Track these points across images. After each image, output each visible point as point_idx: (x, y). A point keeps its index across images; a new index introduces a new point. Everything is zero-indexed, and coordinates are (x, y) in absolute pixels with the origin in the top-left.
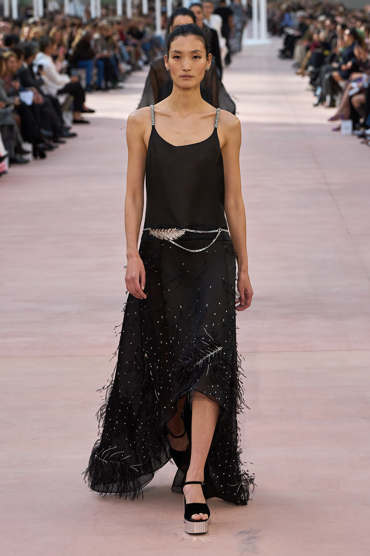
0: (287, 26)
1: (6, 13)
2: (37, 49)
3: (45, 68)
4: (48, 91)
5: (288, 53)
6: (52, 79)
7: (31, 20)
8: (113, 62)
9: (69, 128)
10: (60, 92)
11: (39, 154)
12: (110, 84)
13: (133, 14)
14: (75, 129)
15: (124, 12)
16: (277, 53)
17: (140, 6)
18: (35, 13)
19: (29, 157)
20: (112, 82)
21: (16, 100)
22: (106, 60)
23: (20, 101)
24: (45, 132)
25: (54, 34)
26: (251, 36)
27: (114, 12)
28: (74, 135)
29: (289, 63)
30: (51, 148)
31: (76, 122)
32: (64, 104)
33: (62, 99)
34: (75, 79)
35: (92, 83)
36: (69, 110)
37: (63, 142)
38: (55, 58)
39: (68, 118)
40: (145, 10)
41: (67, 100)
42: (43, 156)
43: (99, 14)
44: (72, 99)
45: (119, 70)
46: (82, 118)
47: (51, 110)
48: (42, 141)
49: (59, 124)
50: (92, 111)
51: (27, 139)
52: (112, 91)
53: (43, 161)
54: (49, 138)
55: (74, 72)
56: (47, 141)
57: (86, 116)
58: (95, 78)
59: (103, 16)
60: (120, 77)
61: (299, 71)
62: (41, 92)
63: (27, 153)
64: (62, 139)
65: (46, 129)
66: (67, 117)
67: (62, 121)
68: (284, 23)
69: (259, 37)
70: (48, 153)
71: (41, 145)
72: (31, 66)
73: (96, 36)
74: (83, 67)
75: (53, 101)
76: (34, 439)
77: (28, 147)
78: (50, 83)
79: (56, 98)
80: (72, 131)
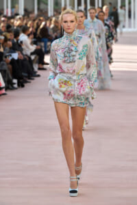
1: (5, 13)
2: (20, 31)
6: (27, 47)
7: (18, 17)
10: (32, 54)
11: (21, 85)
14: (39, 72)
18: (20, 13)
19: (16, 86)
21: (10, 58)
24: (24, 74)
26: (130, 26)
28: (39, 76)
30: (27, 82)
31: (39, 69)
32: (34, 60)
33: (33, 57)
34: (39, 47)
36: (36, 63)
37: (33, 79)
38: (29, 35)
39: (36, 67)
41: (35, 58)
42: (23, 86)
43: (52, 14)
44: (38, 57)
50: (47, 64)
53: (23, 89)
54: (26, 77)
55: (38, 43)
56: (25, 78)
57: (45, 66)
59: (54, 16)
62: (22, 53)
63: (15, 84)
67: (33, 69)
69: (134, 27)
70: (25, 85)
71: (22, 81)
72: (17, 41)
74: (43, 41)
77: (15, 81)
80: (38, 74)
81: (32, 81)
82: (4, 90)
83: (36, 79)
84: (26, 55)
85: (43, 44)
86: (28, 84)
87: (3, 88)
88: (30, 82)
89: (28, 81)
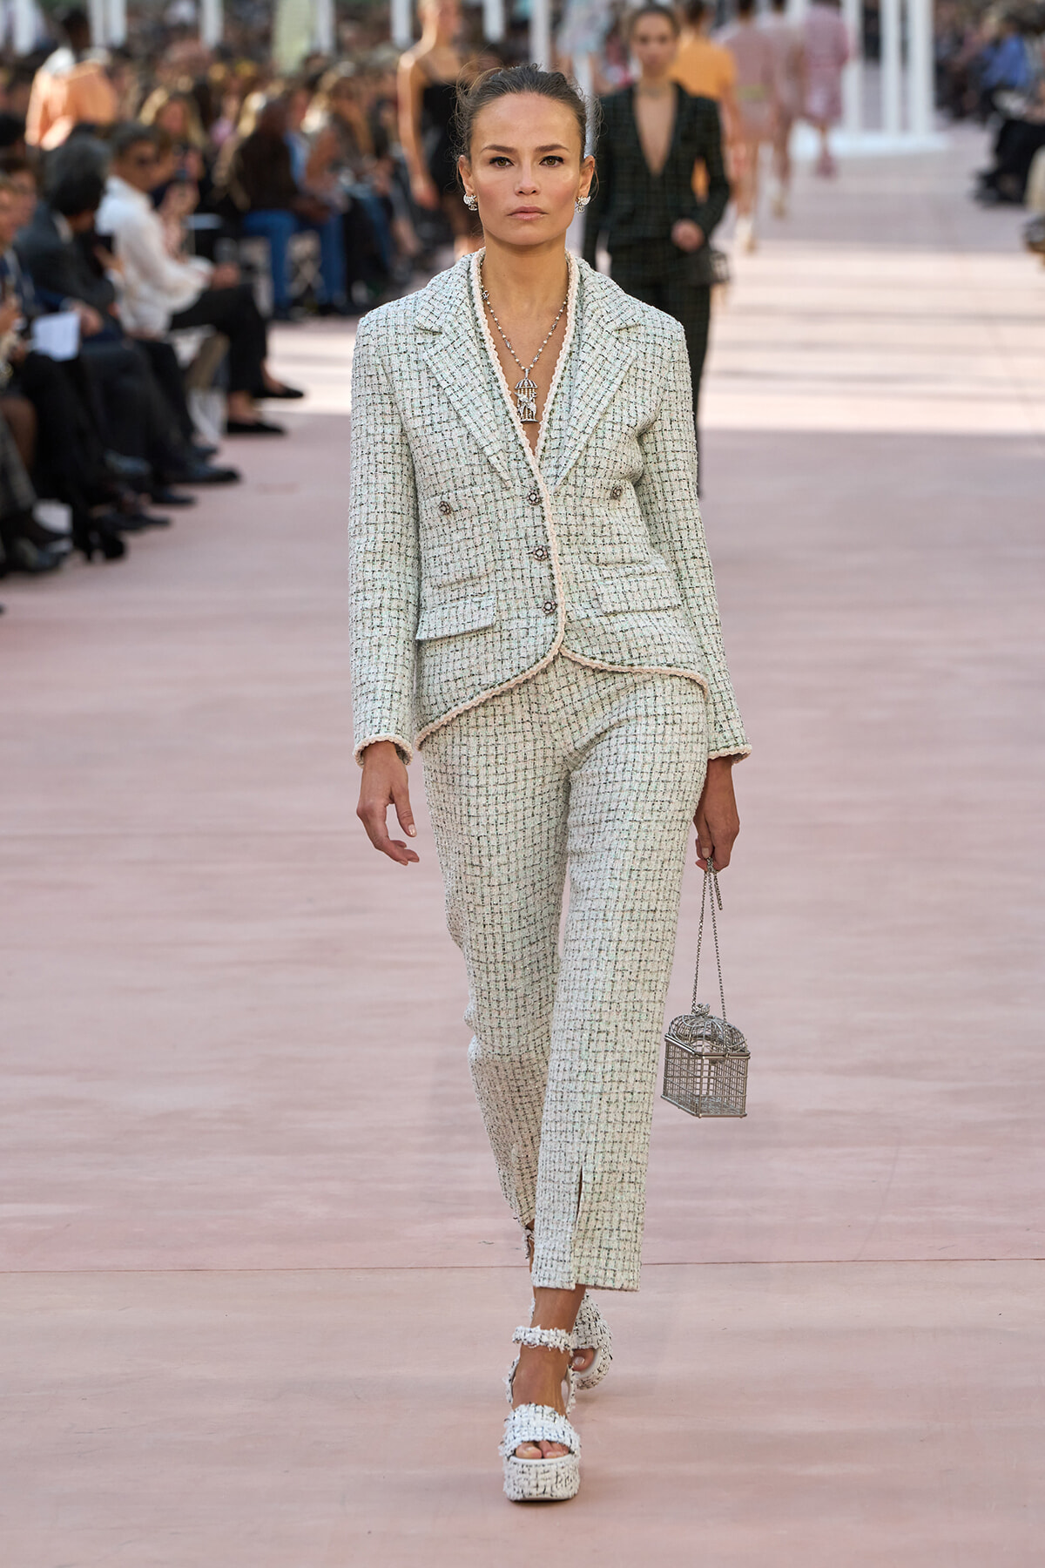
0: (1009, 86)
4: (135, 315)
5: (1009, 184)
6: (148, 272)
8: (376, 215)
9: (211, 452)
10: (180, 321)
11: (101, 543)
12: (359, 290)
14: (231, 454)
16: (969, 185)
17: (474, 14)
24: (122, 464)
25: (159, 113)
26: (873, 119)
28: (229, 477)
29: (1011, 222)
30: (140, 523)
31: (236, 428)
32: (194, 363)
33: (186, 347)
34: (230, 274)
35: (295, 289)
36: (213, 385)
37: (185, 502)
38: (158, 198)
39: (208, 415)
40: (494, 25)
41: (204, 349)
42: (115, 551)
44: (221, 346)
45: (396, 244)
46: (260, 413)
47: (145, 386)
49: (175, 435)
50: (293, 394)
51: (50, 491)
53: (116, 569)
55: (225, 247)
56: (129, 496)
57: (272, 410)
58: (309, 273)
59: (340, 47)
60: (400, 268)
64: (182, 491)
65: (126, 452)
66: (204, 410)
67: (189, 428)
68: (996, 74)
69: (905, 125)
70: (132, 541)
71: (102, 512)
73: (315, 120)
74: (261, 233)
75: (160, 353)
77: (55, 517)
78: (144, 289)
79: (166, 342)
80: (221, 463)
81: (176, 515)
83: (210, 499)
85: (257, 253)
86: (152, 536)
88: (163, 523)
89: (157, 512)
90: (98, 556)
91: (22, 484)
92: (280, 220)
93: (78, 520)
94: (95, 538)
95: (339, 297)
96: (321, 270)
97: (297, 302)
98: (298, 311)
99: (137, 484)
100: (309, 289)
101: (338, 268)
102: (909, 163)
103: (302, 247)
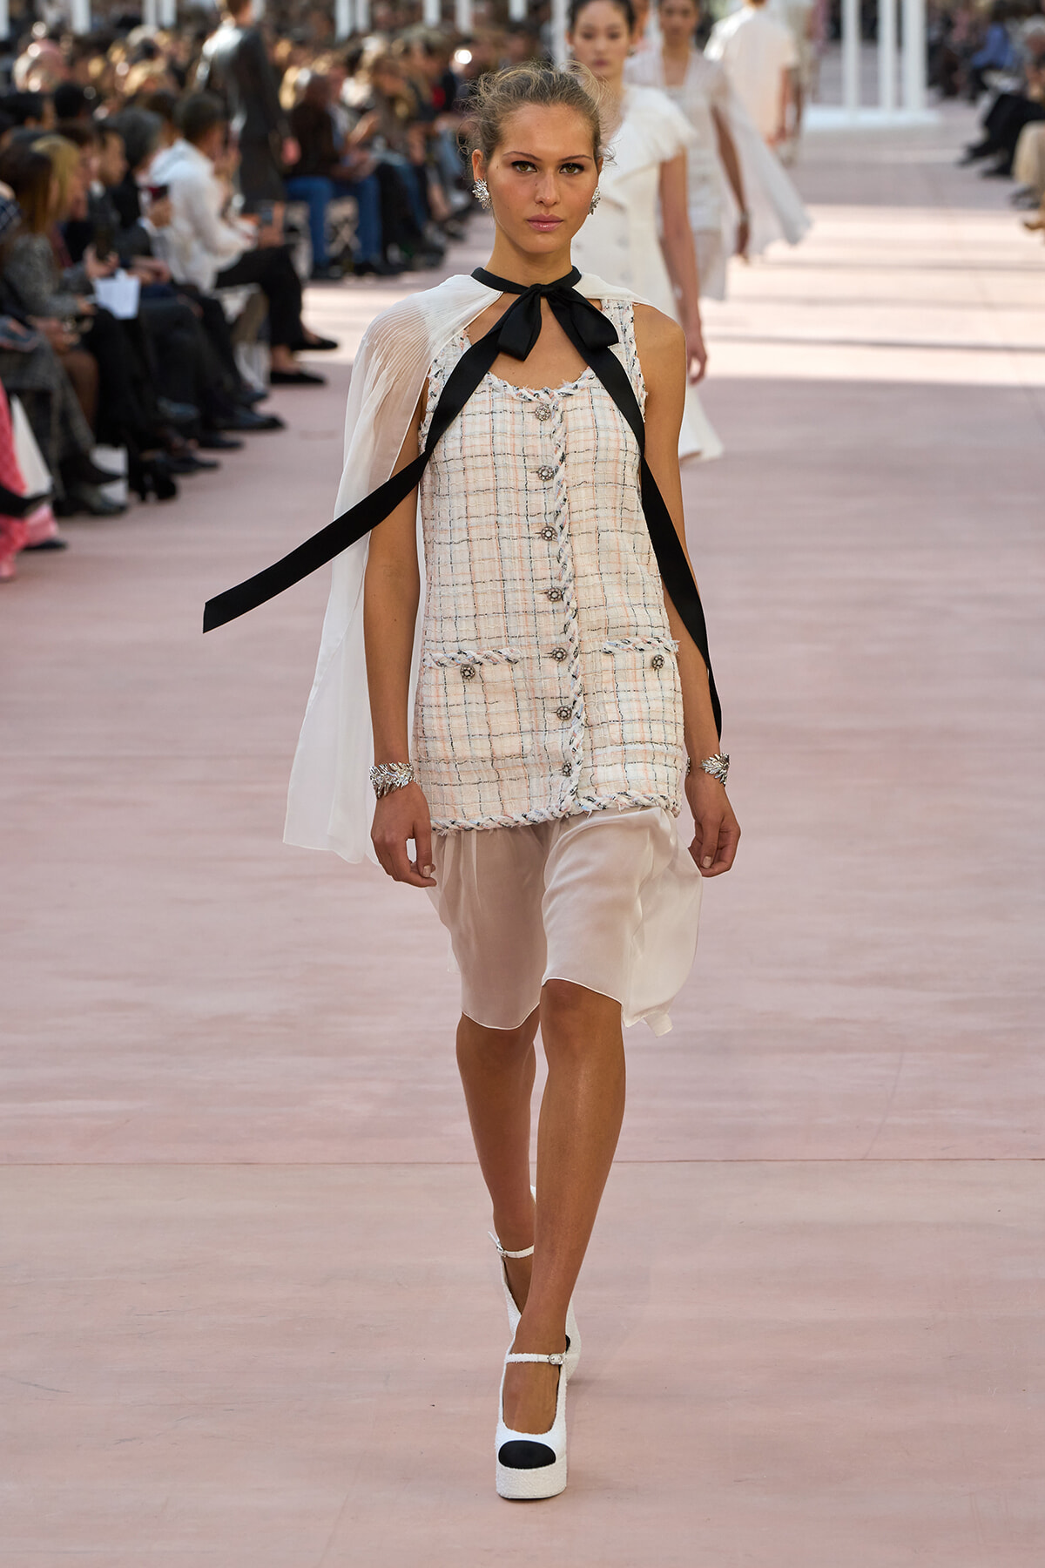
0: (994, 66)
3: (176, 198)
7: (136, 37)
10: (226, 279)
11: (155, 485)
12: (395, 254)
13: (477, 20)
14: (276, 402)
15: (448, 12)
18: (149, 11)
19: (117, 492)
20: (402, 248)
21: (83, 305)
22: (384, 172)
23: (96, 306)
24: (174, 410)
26: (870, 97)
27: (415, 13)
28: (273, 424)
29: (1001, 191)
30: (191, 466)
31: (280, 378)
32: (240, 317)
33: (234, 303)
35: (334, 249)
36: (259, 339)
37: (234, 446)
39: (254, 365)
40: (518, 4)
41: (250, 304)
42: (167, 492)
43: (362, 21)
46: (301, 363)
48: (162, 444)
50: (328, 345)
51: (108, 438)
52: (408, 279)
56: (178, 441)
57: (310, 360)
58: (346, 234)
59: (374, 26)
61: (1033, 217)
64: (231, 436)
65: (176, 399)
66: (250, 362)
69: (900, 102)
70: (183, 482)
74: (302, 197)
76: (123, 1441)
77: (112, 460)
80: (265, 409)
81: (224, 458)
82: (44, 512)
83: (257, 444)
84: (191, 290)
85: (298, 215)
86: (202, 478)
87: (36, 500)
88: (212, 466)
90: (152, 496)
91: (82, 428)
92: (321, 185)
93: (132, 462)
94: (148, 480)
95: (375, 258)
96: (357, 233)
97: (335, 261)
98: (336, 270)
99: (186, 429)
100: (347, 248)
101: (375, 230)
102: (905, 136)
103: (342, 210)
